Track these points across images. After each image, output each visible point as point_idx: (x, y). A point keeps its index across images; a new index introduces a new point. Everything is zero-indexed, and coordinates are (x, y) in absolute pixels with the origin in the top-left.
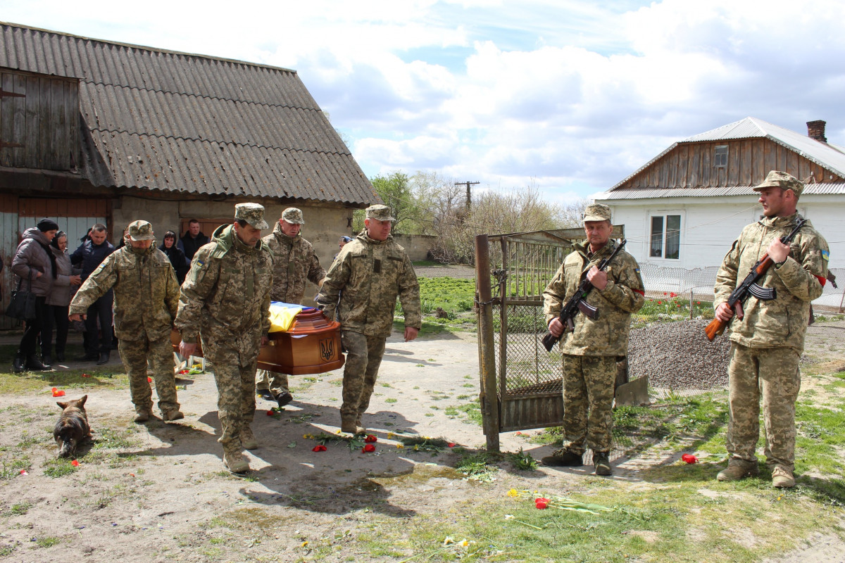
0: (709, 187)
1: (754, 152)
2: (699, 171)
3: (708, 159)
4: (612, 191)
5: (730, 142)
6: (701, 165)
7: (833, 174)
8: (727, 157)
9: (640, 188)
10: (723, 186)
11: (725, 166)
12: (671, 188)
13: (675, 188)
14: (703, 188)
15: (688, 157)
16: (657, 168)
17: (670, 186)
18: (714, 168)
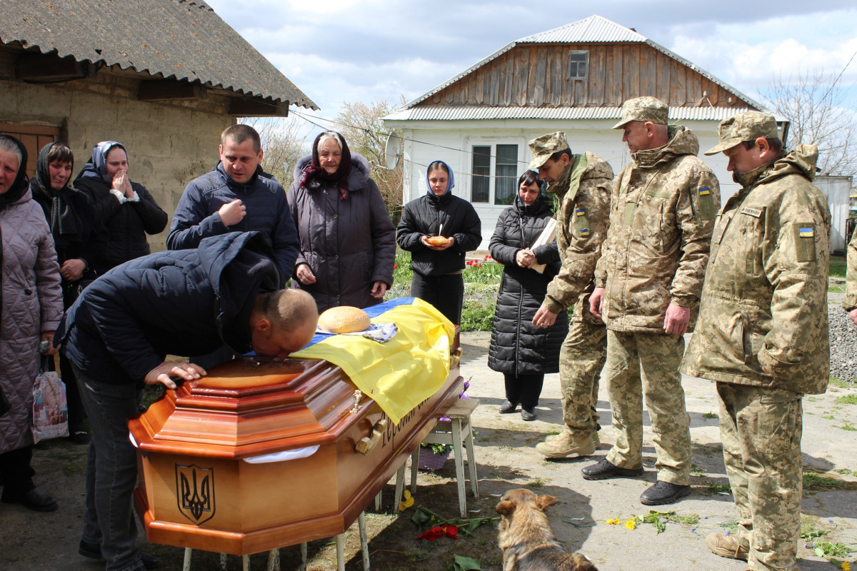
0: (561, 106)
1: (626, 61)
2: (545, 84)
3: (558, 67)
4: (409, 108)
5: (593, 46)
6: (548, 76)
7: (733, 95)
8: (587, 66)
9: (454, 105)
10: (581, 105)
11: (585, 79)
12: (502, 106)
13: (509, 106)
14: (553, 107)
15: (529, 64)
16: (481, 77)
17: (501, 104)
18: (568, 81)
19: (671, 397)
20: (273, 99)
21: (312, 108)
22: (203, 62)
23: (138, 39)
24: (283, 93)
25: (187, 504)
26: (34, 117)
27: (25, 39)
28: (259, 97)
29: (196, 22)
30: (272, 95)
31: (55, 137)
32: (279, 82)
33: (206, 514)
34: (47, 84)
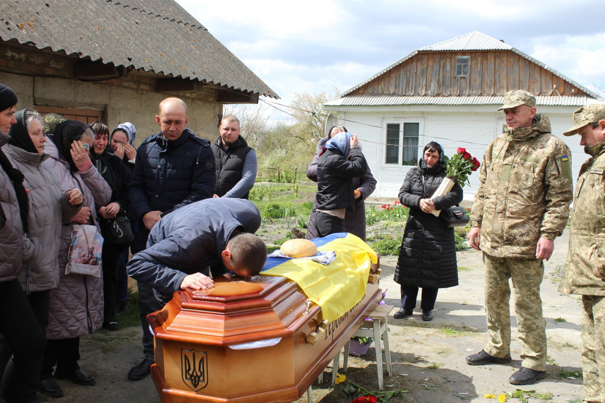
0: (450, 95)
1: (497, 64)
2: (439, 80)
3: (448, 68)
4: (342, 97)
5: (473, 53)
6: (441, 74)
7: (575, 87)
8: (469, 67)
9: (373, 94)
10: (465, 95)
11: (467, 76)
12: (408, 96)
13: (413, 96)
14: (444, 96)
15: (428, 66)
16: (393, 75)
17: (407, 94)
18: (455, 77)
19: (533, 306)
20: (248, 91)
21: (275, 97)
22: (200, 66)
23: (156, 51)
24: (255, 87)
25: (188, 376)
26: (85, 104)
27: (81, 51)
28: (239, 90)
29: (195, 38)
30: (247, 89)
31: (99, 118)
32: (252, 80)
33: (201, 384)
34: (95, 81)
